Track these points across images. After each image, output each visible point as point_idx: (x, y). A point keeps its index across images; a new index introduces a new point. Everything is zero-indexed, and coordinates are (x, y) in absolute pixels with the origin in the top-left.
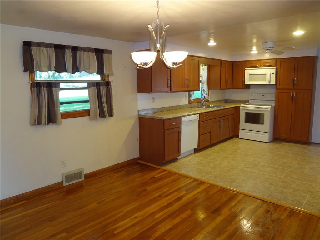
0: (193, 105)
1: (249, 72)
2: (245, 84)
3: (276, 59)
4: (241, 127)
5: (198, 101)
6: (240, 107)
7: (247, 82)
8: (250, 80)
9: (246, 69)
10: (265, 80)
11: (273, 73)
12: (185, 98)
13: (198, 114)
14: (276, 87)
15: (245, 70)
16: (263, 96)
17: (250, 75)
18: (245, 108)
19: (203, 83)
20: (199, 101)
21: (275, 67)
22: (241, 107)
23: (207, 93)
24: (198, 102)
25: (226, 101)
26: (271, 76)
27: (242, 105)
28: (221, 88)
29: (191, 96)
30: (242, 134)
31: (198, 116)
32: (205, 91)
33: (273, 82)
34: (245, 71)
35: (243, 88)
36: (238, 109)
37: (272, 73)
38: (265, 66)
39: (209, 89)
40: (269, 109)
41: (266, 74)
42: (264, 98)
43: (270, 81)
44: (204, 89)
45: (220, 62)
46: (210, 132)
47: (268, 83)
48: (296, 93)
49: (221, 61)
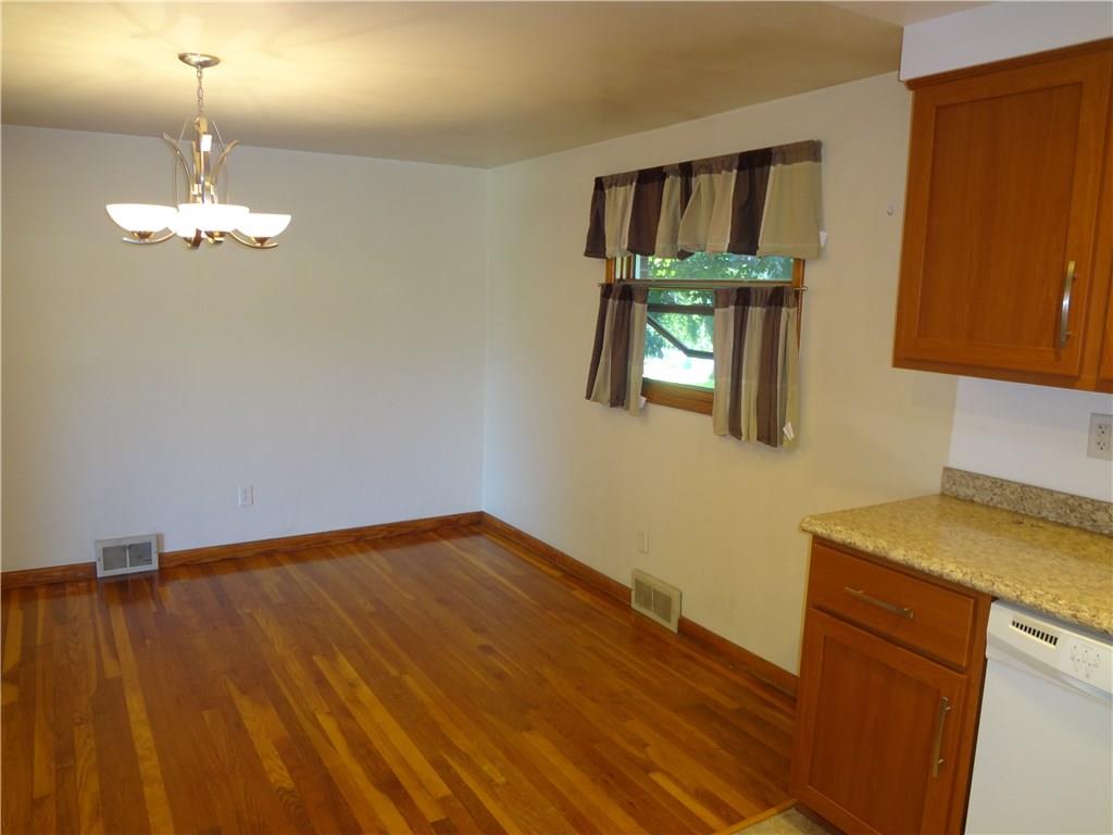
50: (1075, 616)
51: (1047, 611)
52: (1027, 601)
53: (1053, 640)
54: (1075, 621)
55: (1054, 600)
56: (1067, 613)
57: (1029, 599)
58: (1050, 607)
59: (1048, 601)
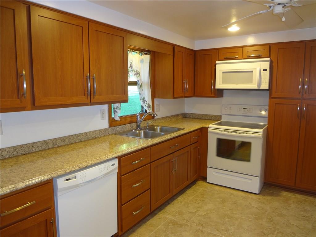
0: (119, 128)
1: (222, 67)
2: (216, 88)
3: (270, 45)
4: (209, 164)
5: (131, 119)
6: (207, 128)
7: (219, 85)
8: (224, 82)
9: (217, 62)
10: (251, 81)
11: (266, 70)
12: (99, 116)
13: (116, 158)
14: (270, 94)
15: (216, 64)
16: (246, 109)
17: (223, 72)
18: (217, 131)
19: (141, 86)
20: (134, 120)
21: (269, 59)
22: (209, 130)
23: (151, 104)
24: (131, 122)
25: (185, 117)
26: (262, 74)
27: (211, 125)
28: (175, 96)
29: (115, 111)
30: (212, 175)
31: (113, 165)
32: (146, 100)
33: (265, 85)
34: (215, 66)
35: (213, 95)
36: (203, 132)
37: (264, 70)
38: (249, 57)
39: (154, 96)
40: (261, 135)
41: (252, 72)
42: (246, 112)
43: (260, 84)
44: (144, 98)
45: (171, 48)
46: (150, 189)
47: (256, 88)
48: (308, 105)
49: (174, 46)
50: (79, 168)
51: (73, 171)
52: (68, 172)
53: (75, 178)
54: (80, 169)
55: (73, 167)
56: (78, 168)
57: (68, 171)
58: (73, 169)
59: (72, 168)
